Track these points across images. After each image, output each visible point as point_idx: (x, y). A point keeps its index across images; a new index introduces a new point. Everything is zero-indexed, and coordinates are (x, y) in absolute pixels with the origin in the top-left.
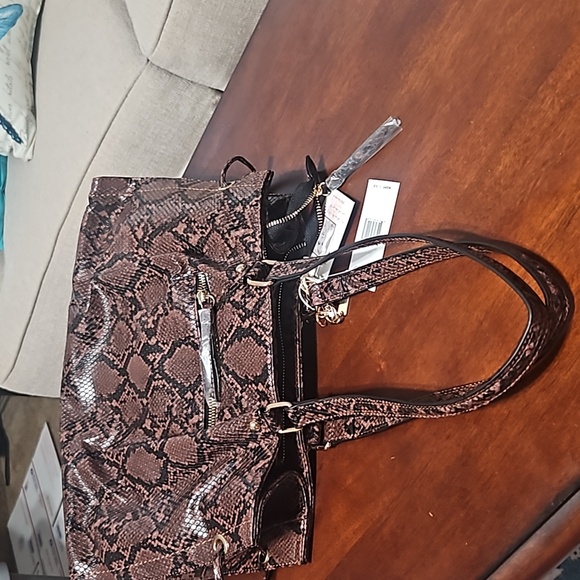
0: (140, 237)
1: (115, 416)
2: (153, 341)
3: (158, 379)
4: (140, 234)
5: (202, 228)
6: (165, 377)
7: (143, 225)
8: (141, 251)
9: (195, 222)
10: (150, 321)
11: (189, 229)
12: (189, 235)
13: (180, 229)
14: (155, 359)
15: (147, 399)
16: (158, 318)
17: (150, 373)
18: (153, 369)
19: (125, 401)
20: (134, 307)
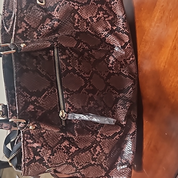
0: (98, 147)
1: (111, 66)
2: (90, 95)
3: (87, 77)
4: (98, 149)
5: (60, 149)
6: (84, 78)
7: (97, 153)
8: (98, 139)
9: (64, 152)
10: (92, 105)
11: (68, 149)
12: (68, 146)
13: (73, 149)
14: (89, 86)
15: (92, 70)
16: (87, 105)
17: (91, 81)
18: (90, 82)
19: (106, 72)
20: (103, 113)
